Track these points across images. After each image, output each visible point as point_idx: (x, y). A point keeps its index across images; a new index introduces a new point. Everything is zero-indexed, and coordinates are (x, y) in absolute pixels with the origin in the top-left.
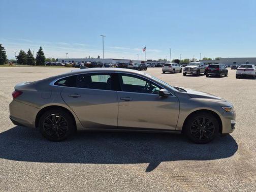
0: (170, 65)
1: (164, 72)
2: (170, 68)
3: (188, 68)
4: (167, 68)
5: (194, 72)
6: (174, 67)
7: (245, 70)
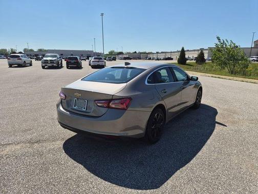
0: (19, 56)
1: (11, 66)
2: (20, 61)
3: (47, 60)
4: (16, 60)
5: (55, 65)
6: (24, 59)
7: (98, 61)
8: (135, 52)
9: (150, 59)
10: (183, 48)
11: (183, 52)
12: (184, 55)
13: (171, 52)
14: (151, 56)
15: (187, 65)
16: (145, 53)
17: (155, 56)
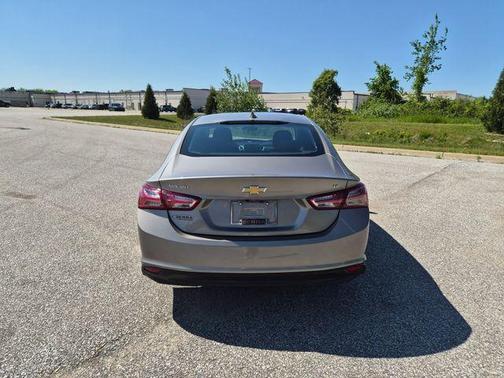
8: (12, 89)
9: (59, 106)
10: (149, 88)
11: (150, 94)
12: (154, 100)
13: (109, 94)
14: (61, 100)
15: (162, 119)
16: (39, 92)
17: (71, 100)
